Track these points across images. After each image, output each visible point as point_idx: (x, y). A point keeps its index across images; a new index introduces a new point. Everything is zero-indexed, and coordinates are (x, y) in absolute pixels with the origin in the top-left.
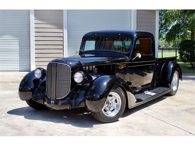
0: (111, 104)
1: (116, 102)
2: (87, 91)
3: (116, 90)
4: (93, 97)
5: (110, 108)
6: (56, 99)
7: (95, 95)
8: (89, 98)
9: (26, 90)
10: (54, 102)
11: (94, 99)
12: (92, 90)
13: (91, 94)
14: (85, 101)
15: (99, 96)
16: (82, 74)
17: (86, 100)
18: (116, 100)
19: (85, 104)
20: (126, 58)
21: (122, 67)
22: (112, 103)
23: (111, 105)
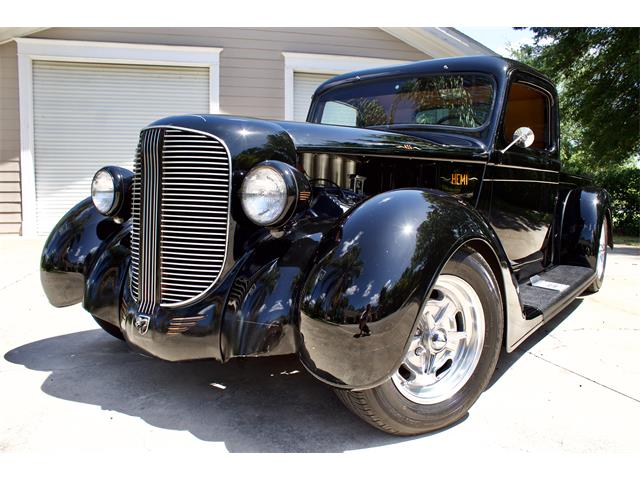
0: (435, 338)
1: (460, 328)
2: (308, 269)
3: (462, 265)
4: (344, 303)
5: (430, 358)
6: (157, 305)
7: (351, 290)
8: (319, 305)
9: (68, 265)
10: (148, 320)
11: (348, 313)
12: (334, 265)
13: (329, 285)
14: (296, 322)
15: (376, 296)
16: (284, 177)
17: (302, 314)
18: (459, 318)
19: (299, 338)
20: (478, 146)
21: (462, 180)
22: (441, 336)
23: (438, 344)
